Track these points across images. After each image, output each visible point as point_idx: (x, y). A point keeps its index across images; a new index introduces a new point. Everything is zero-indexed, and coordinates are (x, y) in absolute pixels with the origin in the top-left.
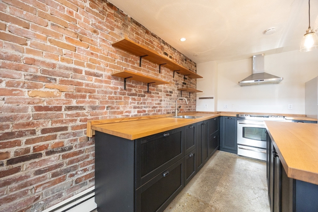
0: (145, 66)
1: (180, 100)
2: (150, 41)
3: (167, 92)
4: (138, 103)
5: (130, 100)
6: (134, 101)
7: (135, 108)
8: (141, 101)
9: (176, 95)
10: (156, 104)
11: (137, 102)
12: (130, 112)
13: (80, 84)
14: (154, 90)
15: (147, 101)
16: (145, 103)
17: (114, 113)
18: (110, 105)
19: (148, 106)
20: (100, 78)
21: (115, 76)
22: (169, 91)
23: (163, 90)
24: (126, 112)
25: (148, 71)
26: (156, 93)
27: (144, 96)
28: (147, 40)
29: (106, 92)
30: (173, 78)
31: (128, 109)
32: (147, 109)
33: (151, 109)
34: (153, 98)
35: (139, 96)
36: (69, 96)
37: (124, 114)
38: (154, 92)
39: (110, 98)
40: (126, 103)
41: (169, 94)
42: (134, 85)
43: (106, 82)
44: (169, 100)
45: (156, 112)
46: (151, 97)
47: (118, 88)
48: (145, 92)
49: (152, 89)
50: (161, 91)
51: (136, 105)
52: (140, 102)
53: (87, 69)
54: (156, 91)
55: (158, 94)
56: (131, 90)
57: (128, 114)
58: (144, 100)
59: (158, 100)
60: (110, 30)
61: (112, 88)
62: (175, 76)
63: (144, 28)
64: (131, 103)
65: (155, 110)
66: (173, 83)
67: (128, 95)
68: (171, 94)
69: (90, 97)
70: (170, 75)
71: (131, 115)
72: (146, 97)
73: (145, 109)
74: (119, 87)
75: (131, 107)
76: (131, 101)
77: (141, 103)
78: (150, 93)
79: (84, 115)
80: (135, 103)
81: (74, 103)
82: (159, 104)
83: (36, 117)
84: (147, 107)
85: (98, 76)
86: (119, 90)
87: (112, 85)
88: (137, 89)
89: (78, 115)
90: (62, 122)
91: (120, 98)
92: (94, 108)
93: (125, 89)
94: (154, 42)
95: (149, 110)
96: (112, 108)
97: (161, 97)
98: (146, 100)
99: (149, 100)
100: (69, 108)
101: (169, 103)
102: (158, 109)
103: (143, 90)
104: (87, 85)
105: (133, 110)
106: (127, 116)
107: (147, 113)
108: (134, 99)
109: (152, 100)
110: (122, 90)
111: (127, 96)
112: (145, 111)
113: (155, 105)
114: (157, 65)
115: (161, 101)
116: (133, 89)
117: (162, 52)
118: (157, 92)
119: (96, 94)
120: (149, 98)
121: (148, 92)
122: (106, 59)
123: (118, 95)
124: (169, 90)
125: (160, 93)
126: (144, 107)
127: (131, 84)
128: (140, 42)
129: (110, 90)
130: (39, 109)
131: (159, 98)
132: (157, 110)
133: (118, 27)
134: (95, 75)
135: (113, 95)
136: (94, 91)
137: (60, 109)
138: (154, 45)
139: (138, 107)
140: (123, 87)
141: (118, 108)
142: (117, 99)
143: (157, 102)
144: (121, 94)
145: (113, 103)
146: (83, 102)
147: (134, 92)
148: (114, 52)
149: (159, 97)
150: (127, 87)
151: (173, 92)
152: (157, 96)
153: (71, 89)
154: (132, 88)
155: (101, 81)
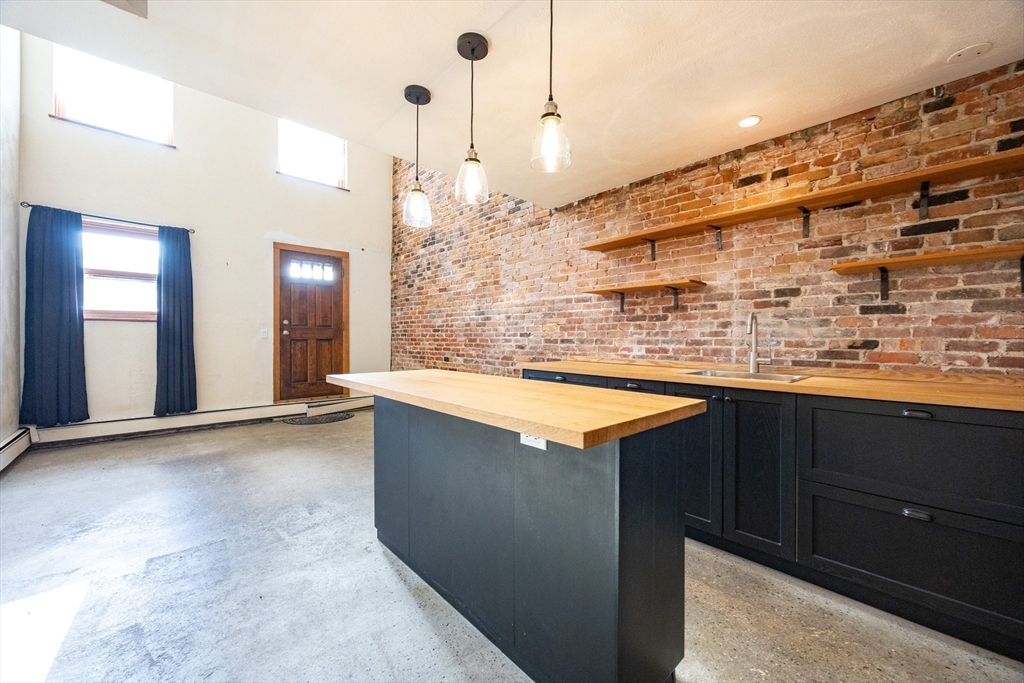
0: (666, 254)
1: (875, 317)
2: (680, 190)
3: (766, 294)
4: (648, 334)
5: (632, 329)
6: (639, 331)
7: (640, 342)
8: (657, 330)
9: (832, 297)
10: (703, 334)
11: (645, 332)
12: (630, 350)
13: (570, 314)
14: (694, 300)
15: (674, 329)
16: (665, 334)
17: (605, 349)
18: (599, 337)
19: (675, 338)
20: (589, 303)
21: (607, 295)
22: (773, 290)
23: (735, 292)
24: (624, 349)
25: (676, 261)
26: (704, 306)
27: (665, 318)
28: (671, 194)
29: (595, 321)
30: (802, 240)
31: (626, 344)
32: (670, 347)
33: (683, 346)
34: (693, 321)
35: (651, 319)
36: (563, 329)
37: (619, 353)
38: (698, 304)
39: (601, 328)
40: (624, 335)
41: (773, 298)
42: (639, 300)
43: (596, 306)
44: (770, 320)
45: (701, 355)
46: (685, 320)
47: (611, 311)
48: (667, 310)
49: (688, 299)
50: (727, 297)
51: (643, 336)
52: (654, 331)
53: (576, 296)
54: (703, 303)
55: (714, 307)
56: (634, 310)
57: (626, 353)
58: (665, 326)
59: (712, 323)
60: (598, 232)
61: (602, 313)
62: (815, 227)
63: (660, 177)
64: (633, 334)
65: (698, 351)
66: (808, 258)
67: (627, 320)
68: (783, 299)
69: (579, 328)
70: (779, 236)
71: (632, 354)
72: (669, 321)
73: (665, 346)
74: (613, 309)
75: (632, 342)
76: (633, 331)
77: (656, 334)
78: (684, 308)
79: (574, 350)
80: (641, 334)
81: (566, 337)
82: (716, 334)
83: (545, 348)
84: (672, 342)
85: (587, 301)
86: (612, 315)
87: (602, 309)
88: (647, 307)
89: (568, 349)
90: (557, 354)
91: (614, 327)
92: (582, 342)
93: (622, 311)
94: (694, 184)
95: (680, 349)
96: (603, 342)
97: (729, 315)
98: (670, 326)
99: (679, 326)
100: (563, 341)
101: (769, 330)
102: (713, 346)
103: (660, 307)
104: (577, 314)
105: (636, 347)
106: (625, 356)
107: (671, 354)
108: (640, 327)
109: (691, 326)
110: (617, 313)
111: (626, 322)
112: (665, 351)
113: (697, 337)
114: (706, 234)
115: (726, 325)
116: (638, 308)
117: (731, 186)
118: (707, 303)
119: (584, 324)
120: (680, 321)
121: (676, 308)
122: (593, 275)
123: (611, 322)
124: (771, 287)
125: (719, 304)
126: (664, 342)
127: (635, 299)
128: (652, 212)
129: (601, 316)
130: (547, 341)
131: (717, 318)
132: (705, 350)
133: (610, 218)
134: (584, 300)
135: (604, 323)
136: (582, 321)
137: (556, 341)
138: (695, 188)
139: (648, 342)
140: (618, 309)
141: (611, 343)
142: (609, 329)
143: (707, 330)
144: (615, 319)
145: (603, 334)
146: (572, 335)
147: (640, 313)
148: (604, 259)
149: (716, 316)
150: (626, 308)
151: (803, 289)
152: (709, 315)
153: (563, 321)
154: (635, 307)
155: (589, 307)
